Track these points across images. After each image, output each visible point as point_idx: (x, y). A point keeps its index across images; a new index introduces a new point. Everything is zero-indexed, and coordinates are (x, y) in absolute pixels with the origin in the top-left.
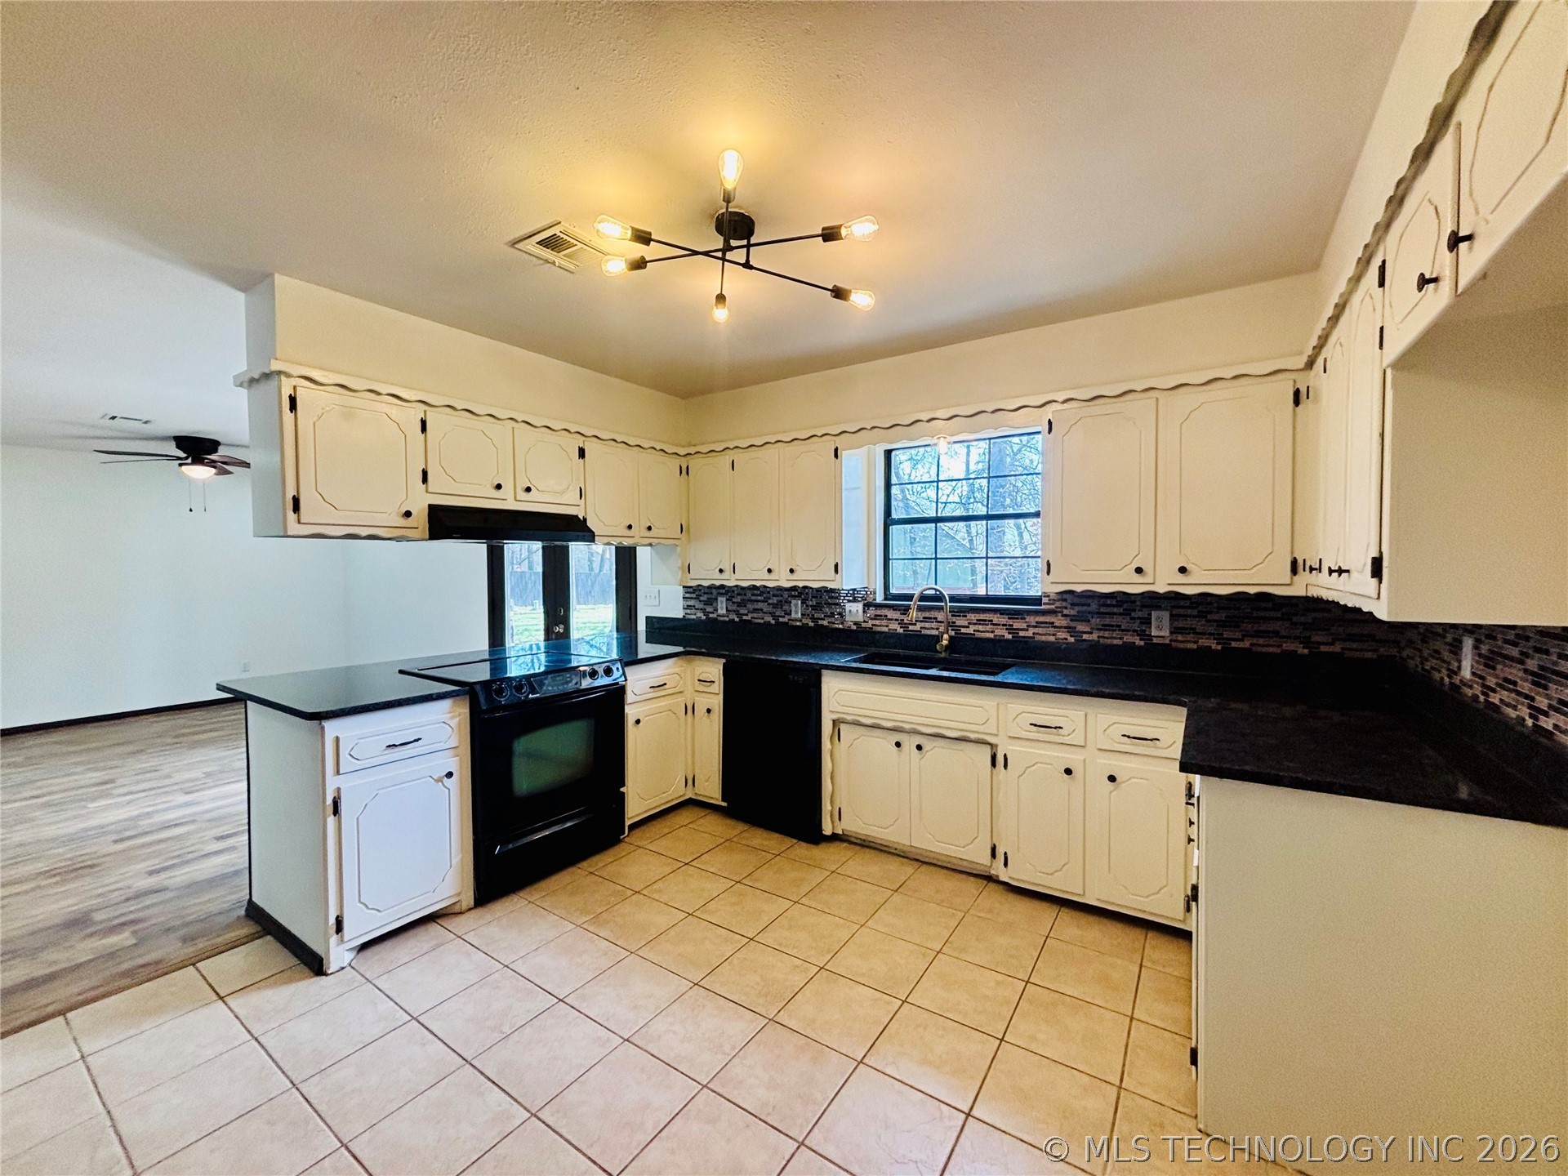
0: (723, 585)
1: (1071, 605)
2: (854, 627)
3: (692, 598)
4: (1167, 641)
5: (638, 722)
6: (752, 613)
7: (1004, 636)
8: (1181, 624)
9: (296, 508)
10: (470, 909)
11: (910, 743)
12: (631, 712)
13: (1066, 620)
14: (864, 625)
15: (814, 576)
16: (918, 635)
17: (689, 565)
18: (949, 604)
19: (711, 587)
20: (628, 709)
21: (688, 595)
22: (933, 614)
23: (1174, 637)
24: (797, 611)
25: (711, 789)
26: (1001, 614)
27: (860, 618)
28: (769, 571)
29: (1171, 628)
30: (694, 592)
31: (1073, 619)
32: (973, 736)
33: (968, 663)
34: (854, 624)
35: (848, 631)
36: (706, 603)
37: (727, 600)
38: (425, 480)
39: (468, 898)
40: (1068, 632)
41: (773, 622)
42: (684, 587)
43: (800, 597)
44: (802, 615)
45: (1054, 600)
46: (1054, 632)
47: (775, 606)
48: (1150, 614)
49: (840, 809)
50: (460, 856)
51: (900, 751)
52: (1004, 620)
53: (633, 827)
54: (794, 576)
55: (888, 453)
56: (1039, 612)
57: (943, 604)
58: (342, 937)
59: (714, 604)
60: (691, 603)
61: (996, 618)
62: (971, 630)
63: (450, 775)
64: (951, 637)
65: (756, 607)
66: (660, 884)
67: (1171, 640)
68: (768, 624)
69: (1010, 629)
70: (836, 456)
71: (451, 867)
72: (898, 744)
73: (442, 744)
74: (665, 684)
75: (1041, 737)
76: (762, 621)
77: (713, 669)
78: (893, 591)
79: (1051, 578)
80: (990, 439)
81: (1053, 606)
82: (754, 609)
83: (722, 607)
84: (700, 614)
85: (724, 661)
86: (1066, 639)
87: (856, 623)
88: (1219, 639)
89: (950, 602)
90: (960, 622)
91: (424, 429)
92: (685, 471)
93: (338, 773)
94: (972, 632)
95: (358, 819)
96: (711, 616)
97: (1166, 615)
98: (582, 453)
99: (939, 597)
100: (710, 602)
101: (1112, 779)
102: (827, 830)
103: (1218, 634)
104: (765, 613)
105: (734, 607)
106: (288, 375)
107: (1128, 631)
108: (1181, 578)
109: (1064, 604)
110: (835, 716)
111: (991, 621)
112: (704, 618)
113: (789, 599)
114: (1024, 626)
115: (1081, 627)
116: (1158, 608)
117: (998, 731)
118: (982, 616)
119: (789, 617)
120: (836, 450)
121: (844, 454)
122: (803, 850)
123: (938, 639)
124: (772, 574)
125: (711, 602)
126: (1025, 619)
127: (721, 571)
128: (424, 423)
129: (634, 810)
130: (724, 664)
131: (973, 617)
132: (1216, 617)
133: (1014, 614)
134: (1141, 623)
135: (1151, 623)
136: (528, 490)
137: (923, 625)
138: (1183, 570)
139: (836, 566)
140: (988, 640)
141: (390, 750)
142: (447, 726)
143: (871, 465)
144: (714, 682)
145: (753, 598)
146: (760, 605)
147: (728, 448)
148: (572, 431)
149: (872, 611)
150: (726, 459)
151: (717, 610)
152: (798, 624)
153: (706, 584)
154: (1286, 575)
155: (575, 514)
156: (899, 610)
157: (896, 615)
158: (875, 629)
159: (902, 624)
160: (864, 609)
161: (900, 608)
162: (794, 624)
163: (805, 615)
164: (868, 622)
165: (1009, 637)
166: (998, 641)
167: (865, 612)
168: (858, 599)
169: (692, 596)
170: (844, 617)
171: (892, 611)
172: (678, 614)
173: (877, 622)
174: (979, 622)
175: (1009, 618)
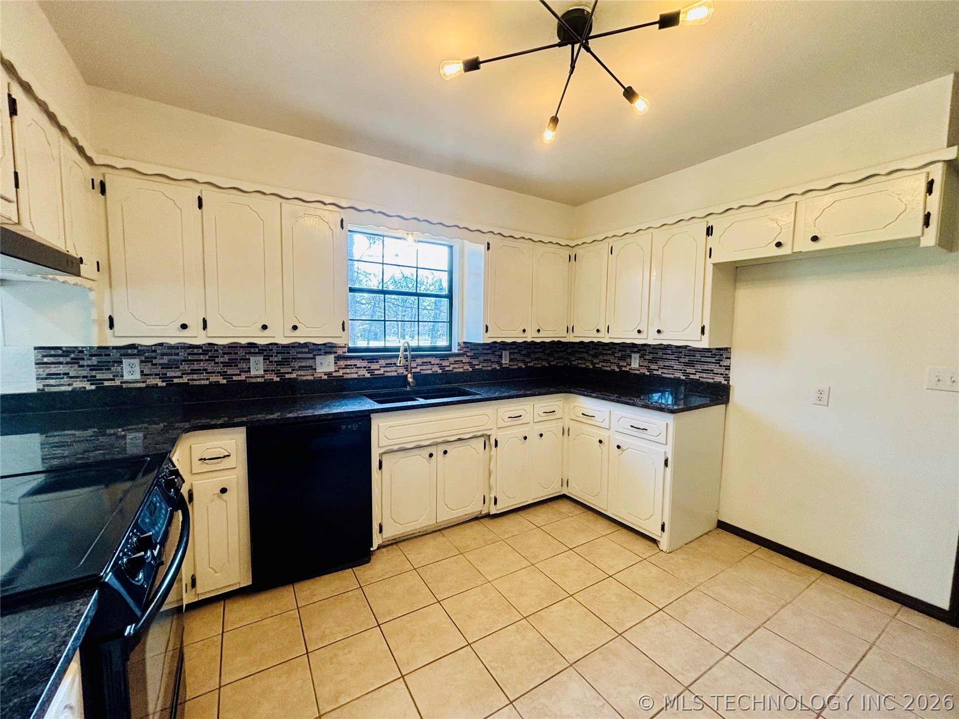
1: (471, 350)
2: (326, 377)
4: (508, 366)
6: (189, 373)
7: (437, 371)
8: (513, 357)
11: (438, 451)
13: (468, 358)
14: (334, 374)
15: (317, 332)
16: (383, 378)
17: (111, 318)
21: (47, 360)
22: (393, 361)
23: (512, 363)
24: (257, 368)
26: (435, 357)
27: (331, 368)
28: (264, 328)
29: (509, 359)
31: (472, 357)
34: (325, 375)
35: (320, 381)
36: (96, 368)
37: (142, 361)
40: (469, 365)
41: (223, 381)
43: (262, 353)
44: (264, 371)
45: (463, 347)
46: (462, 366)
47: (225, 365)
48: (502, 353)
51: (432, 460)
52: (437, 361)
54: (296, 333)
56: (456, 355)
59: (116, 368)
60: (59, 370)
61: (433, 361)
62: (418, 370)
68: (217, 384)
69: (441, 367)
70: (343, 227)
72: (431, 456)
75: (517, 422)
76: (208, 382)
77: (229, 442)
79: (488, 334)
81: (462, 351)
82: (192, 370)
83: (131, 371)
84: (81, 385)
85: (234, 429)
86: (468, 369)
88: (524, 362)
94: (421, 371)
96: (106, 384)
97: (508, 352)
98: (12, 107)
100: (103, 367)
101: (541, 435)
102: (376, 544)
103: (524, 360)
104: (212, 373)
105: (156, 370)
107: (494, 362)
109: (467, 350)
110: (382, 450)
111: (430, 362)
112: (91, 387)
113: (248, 356)
114: (448, 364)
115: (475, 362)
116: (505, 349)
117: (493, 426)
118: (425, 360)
119: (247, 375)
120: (343, 221)
121: (349, 228)
123: (405, 378)
124: (268, 330)
127: (184, 327)
130: (247, 432)
131: (419, 361)
133: (442, 357)
134: (499, 358)
135: (502, 357)
137: (385, 369)
138: (539, 331)
139: (343, 324)
140: (428, 375)
144: (231, 455)
145: (190, 358)
147: (190, 179)
149: (342, 363)
150: (186, 193)
151: (120, 376)
152: (259, 380)
154: (565, 334)
156: (367, 360)
157: (365, 364)
158: (346, 376)
159: (369, 370)
160: (335, 360)
161: (368, 358)
162: (254, 380)
163: (268, 371)
164: (339, 371)
165: (440, 371)
166: (435, 375)
167: (336, 363)
168: (330, 353)
169: (61, 359)
170: (315, 369)
171: (361, 361)
172: (29, 385)
173: (348, 371)
174: (424, 364)
175: (439, 360)
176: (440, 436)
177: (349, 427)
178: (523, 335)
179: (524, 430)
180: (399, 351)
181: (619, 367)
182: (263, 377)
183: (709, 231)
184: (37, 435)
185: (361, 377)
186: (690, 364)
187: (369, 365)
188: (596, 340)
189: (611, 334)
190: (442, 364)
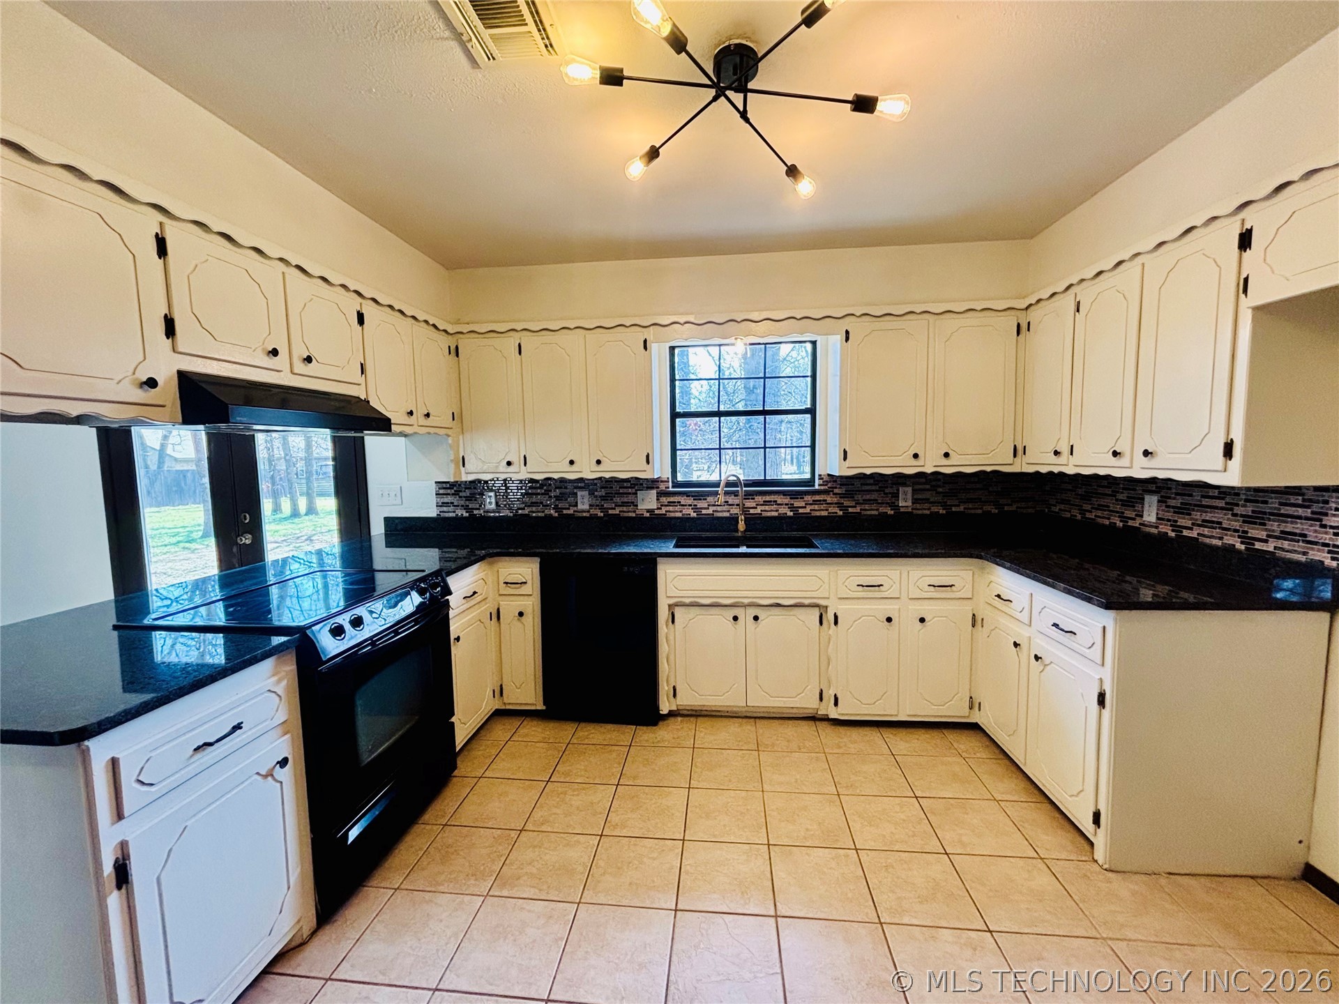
1: (841, 485)
2: (648, 515)
3: (449, 495)
4: (910, 510)
5: (459, 638)
6: (530, 506)
7: (786, 514)
8: (920, 497)
10: (313, 933)
11: (746, 616)
12: (452, 629)
13: (836, 497)
14: (656, 512)
15: (622, 466)
17: (465, 458)
19: (473, 481)
21: (441, 491)
23: (915, 506)
24: (584, 503)
25: (533, 694)
26: (784, 495)
27: (653, 505)
28: (572, 462)
29: (912, 499)
30: (452, 488)
31: (842, 496)
32: (807, 602)
33: (765, 539)
34: (647, 512)
35: (640, 518)
36: (468, 499)
37: (496, 494)
38: (170, 331)
39: (308, 924)
40: (838, 507)
41: (556, 515)
42: (439, 483)
44: (590, 505)
45: (827, 481)
46: (829, 508)
47: (557, 499)
48: (898, 490)
49: (675, 687)
50: (300, 868)
51: (737, 624)
52: (787, 500)
54: (601, 468)
55: (672, 349)
56: (814, 492)
57: (744, 489)
59: (482, 500)
60: (448, 499)
61: (780, 499)
63: (283, 763)
64: (745, 517)
66: (538, 814)
67: (912, 509)
68: (550, 517)
69: (792, 508)
70: (645, 348)
71: (289, 888)
72: (735, 619)
73: (267, 723)
74: (476, 593)
75: (870, 595)
76: (541, 515)
77: (526, 570)
78: (685, 479)
79: (847, 463)
81: (826, 487)
82: (534, 502)
83: (490, 502)
84: (461, 512)
85: (536, 560)
86: (836, 513)
87: (648, 511)
88: (944, 506)
90: (749, 504)
91: (162, 251)
92: (454, 352)
93: (120, 816)
94: (760, 512)
96: (475, 512)
97: (909, 490)
98: (361, 319)
99: (736, 483)
100: (473, 498)
101: (922, 620)
102: (664, 709)
103: (944, 502)
104: (547, 506)
105: (507, 502)
107: (883, 503)
108: (945, 462)
109: (835, 485)
110: (672, 601)
111: (776, 501)
112: (466, 515)
113: (577, 490)
114: (803, 504)
115: (846, 503)
116: (904, 485)
117: (829, 595)
118: (768, 498)
119: (575, 508)
120: (645, 341)
121: (654, 347)
122: (646, 735)
123: (734, 520)
125: (475, 496)
127: (510, 463)
128: (161, 241)
130: (540, 562)
131: (759, 499)
132: (940, 490)
133: (795, 495)
134: (892, 497)
135: (899, 497)
136: (309, 360)
138: (947, 455)
139: (648, 456)
140: (773, 518)
141: (199, 755)
142: (273, 695)
144: (524, 583)
145: (530, 491)
146: (537, 499)
147: (510, 330)
148: (349, 289)
149: (664, 500)
150: (511, 342)
151: (483, 506)
152: (585, 514)
154: (1010, 459)
155: (355, 395)
156: (692, 496)
157: (690, 501)
158: (669, 515)
159: (695, 509)
160: (657, 496)
161: (693, 494)
162: (580, 515)
163: (593, 506)
164: (661, 509)
165: (791, 514)
166: (782, 518)
167: (658, 500)
168: (652, 488)
169: (449, 491)
170: (637, 506)
171: (685, 497)
172: (431, 511)
173: (671, 508)
174: (766, 503)
175: (791, 498)
176: (746, 595)
177: (631, 569)
178: (914, 462)
179: (890, 608)
180: (719, 487)
181: (1124, 519)
182: (588, 512)
183: (1245, 241)
184: (437, 550)
185: (686, 516)
186: (1256, 519)
187: (695, 502)
188: (1056, 470)
189: (1075, 459)
190: (793, 504)
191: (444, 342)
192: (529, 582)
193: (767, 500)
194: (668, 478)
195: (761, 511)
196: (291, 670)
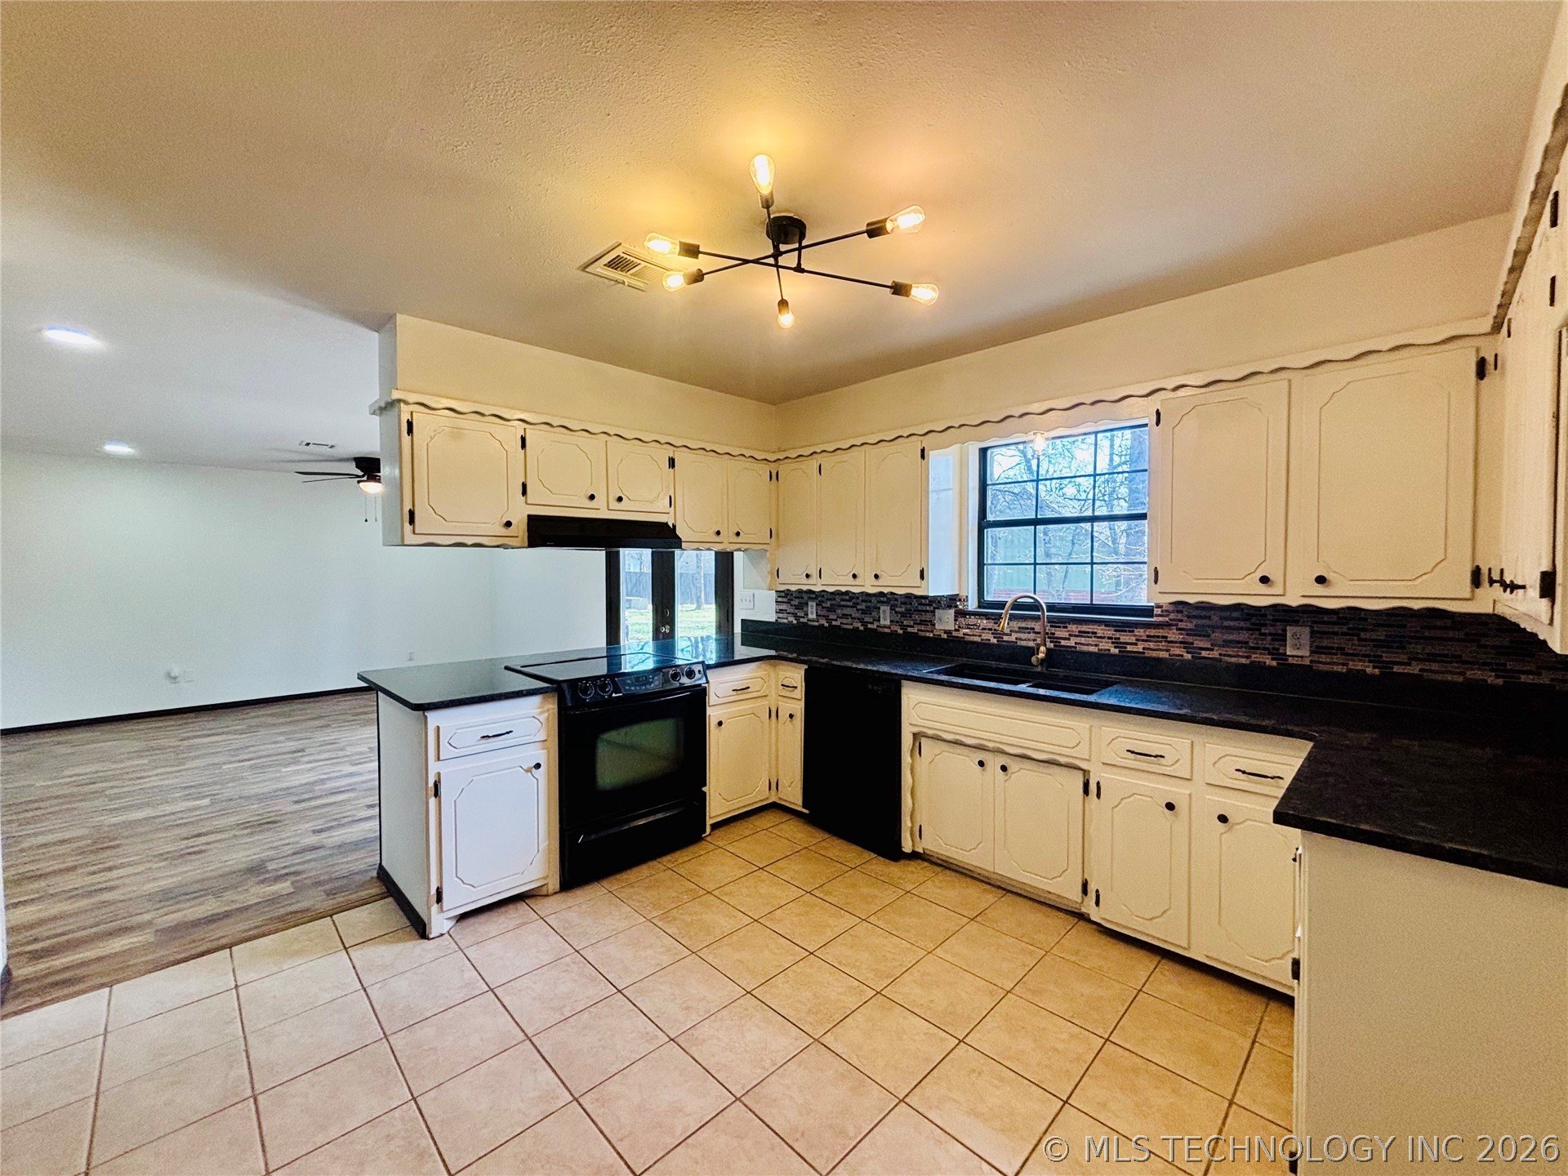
0: (810, 590)
1: (1188, 617)
2: (945, 636)
3: (783, 602)
4: (1307, 662)
5: (720, 724)
6: (841, 618)
7: (1109, 650)
8: (1325, 643)
9: (412, 521)
10: (556, 893)
11: (994, 763)
12: (713, 714)
13: (1181, 634)
14: (954, 634)
15: (900, 582)
16: (1013, 646)
17: (778, 571)
18: (1046, 614)
19: (800, 591)
20: (709, 711)
21: (780, 599)
22: (1030, 624)
23: (1316, 657)
24: (885, 618)
25: (793, 795)
26: (1106, 626)
27: (951, 626)
28: (854, 576)
29: (1311, 647)
30: (785, 596)
31: (1189, 632)
32: (1062, 760)
33: (1066, 679)
34: (945, 633)
35: (937, 639)
36: (797, 608)
37: (817, 605)
38: (524, 493)
39: (554, 883)
40: (1185, 648)
41: (862, 628)
42: (776, 591)
43: (889, 603)
44: (891, 621)
45: (1168, 612)
46: (1171, 648)
47: (864, 612)
48: (1285, 631)
49: (920, 826)
50: (547, 843)
51: (983, 770)
52: (1110, 632)
53: (715, 826)
54: (880, 582)
55: (983, 452)
56: (1150, 624)
57: (1040, 613)
58: (441, 907)
59: (805, 609)
60: (783, 607)
61: (1100, 630)
62: (1072, 643)
63: (538, 766)
64: (1048, 650)
65: (845, 612)
66: (732, 887)
67: (1311, 661)
68: (856, 630)
69: (1117, 643)
70: (923, 457)
71: (538, 851)
72: (981, 764)
73: (532, 737)
74: (748, 688)
75: (1139, 765)
76: (851, 627)
77: (795, 675)
78: (988, 598)
79: (1158, 588)
80: (1096, 433)
81: (1167, 619)
82: (843, 615)
83: (812, 612)
84: (791, 619)
85: (806, 667)
86: (1182, 656)
87: (946, 632)
88: (1376, 661)
89: (1047, 611)
90: (1060, 633)
91: (524, 445)
92: (774, 477)
93: (439, 759)
94: (1074, 645)
95: (455, 801)
96: (802, 620)
97: (1305, 632)
98: (672, 463)
99: (1036, 606)
100: (800, 607)
101: (1223, 819)
102: (907, 847)
103: (1375, 656)
104: (855, 618)
105: (824, 613)
106: (406, 403)
107: (1258, 648)
108: (1320, 590)
109: (1180, 616)
110: (916, 730)
111: (1095, 633)
112: (795, 622)
113: (878, 605)
114: (1133, 640)
115: (1199, 643)
116: (1296, 623)
117: (1090, 757)
118: (1085, 628)
119: (878, 624)
120: (923, 451)
121: (932, 455)
123: (1033, 651)
124: (858, 579)
125: (802, 606)
126: (1133, 631)
127: (808, 576)
128: (523, 439)
129: (716, 809)
130: (806, 670)
131: (1073, 628)
132: (1372, 635)
133: (1121, 626)
134: (1273, 640)
135: (1285, 640)
136: (620, 499)
137: (1017, 635)
138: (1321, 580)
139: (922, 572)
140: (1091, 654)
141: (484, 741)
142: (537, 721)
143: (963, 464)
144: (796, 687)
145: (842, 603)
146: (847, 611)
147: (815, 452)
148: (662, 442)
149: (963, 620)
150: (814, 464)
151: (807, 615)
152: (886, 630)
153: (793, 588)
154: (1465, 589)
155: (665, 521)
156: (993, 619)
157: (992, 624)
158: (967, 638)
159: (996, 634)
160: (955, 616)
162: (883, 630)
163: (894, 622)
164: (959, 631)
166: (1103, 656)
167: (956, 620)
168: (950, 607)
169: (784, 600)
170: (934, 625)
171: (987, 620)
172: (771, 617)
173: (969, 631)
174: (1082, 634)
175: (1115, 631)
178: (1263, 589)
179: (1176, 792)
182: (889, 628)
185: (985, 642)
187: (996, 626)
190: (1119, 639)
191: (764, 470)
192: (799, 688)
193: (1083, 630)
194: (967, 597)
195: (1076, 643)
196: (554, 708)
